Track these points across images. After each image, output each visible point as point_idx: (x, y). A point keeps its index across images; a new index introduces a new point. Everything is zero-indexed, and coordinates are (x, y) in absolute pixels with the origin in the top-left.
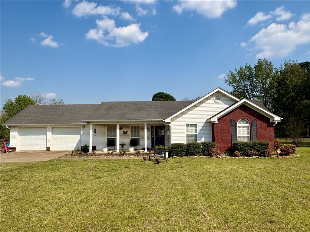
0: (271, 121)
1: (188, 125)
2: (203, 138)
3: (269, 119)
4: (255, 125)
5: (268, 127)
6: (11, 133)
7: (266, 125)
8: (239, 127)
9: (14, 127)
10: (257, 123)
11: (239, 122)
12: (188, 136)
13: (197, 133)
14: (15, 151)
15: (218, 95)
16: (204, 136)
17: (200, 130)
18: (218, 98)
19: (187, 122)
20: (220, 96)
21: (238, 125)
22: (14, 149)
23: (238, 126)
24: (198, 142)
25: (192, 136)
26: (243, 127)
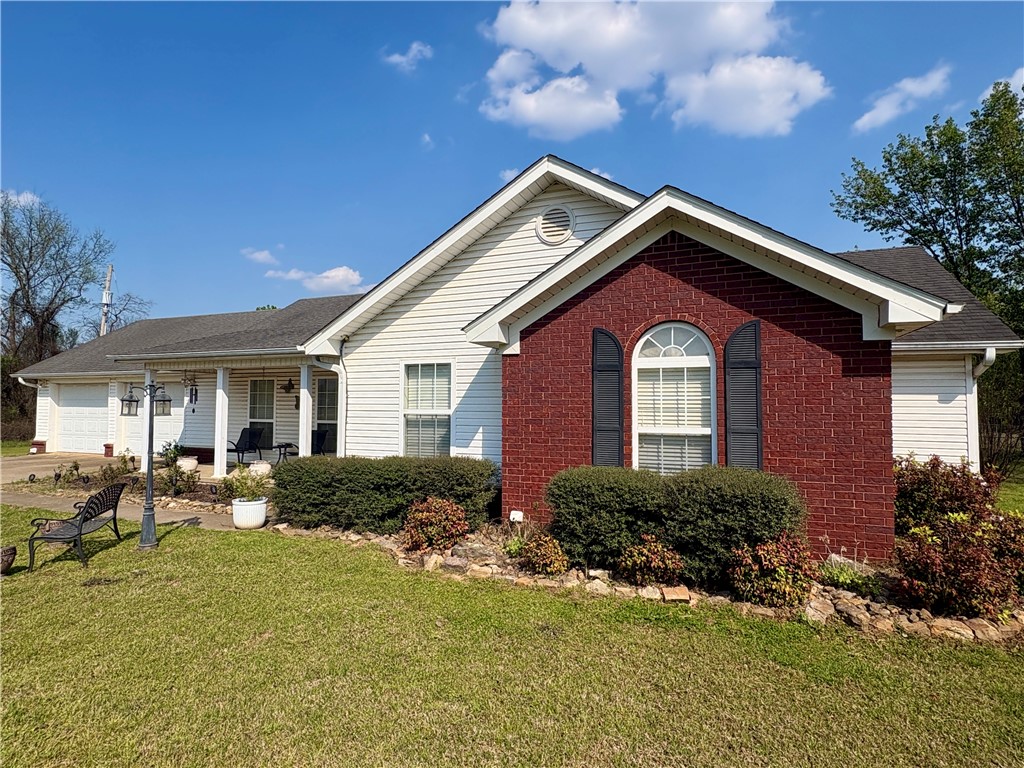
0: (869, 334)
1: (410, 369)
2: (479, 436)
3: (857, 319)
4: (747, 366)
5: (849, 371)
6: (38, 398)
7: (827, 363)
8: (647, 374)
9: (45, 381)
10: (766, 349)
11: (648, 344)
12: (411, 423)
13: (449, 407)
14: (44, 452)
15: (553, 202)
16: (486, 422)
17: (463, 394)
18: (559, 219)
19: (409, 354)
20: (571, 206)
21: (639, 361)
22: (41, 445)
23: (640, 371)
24: (454, 452)
25: (430, 422)
26: (675, 374)
